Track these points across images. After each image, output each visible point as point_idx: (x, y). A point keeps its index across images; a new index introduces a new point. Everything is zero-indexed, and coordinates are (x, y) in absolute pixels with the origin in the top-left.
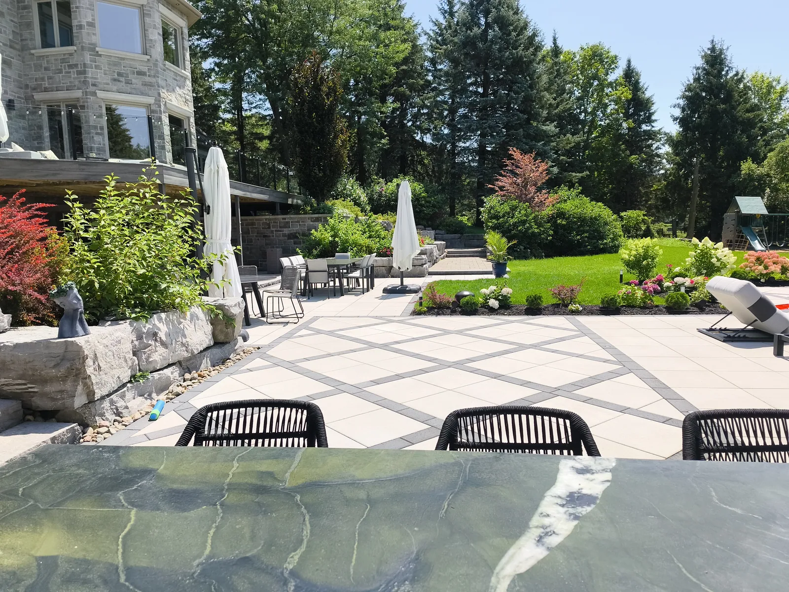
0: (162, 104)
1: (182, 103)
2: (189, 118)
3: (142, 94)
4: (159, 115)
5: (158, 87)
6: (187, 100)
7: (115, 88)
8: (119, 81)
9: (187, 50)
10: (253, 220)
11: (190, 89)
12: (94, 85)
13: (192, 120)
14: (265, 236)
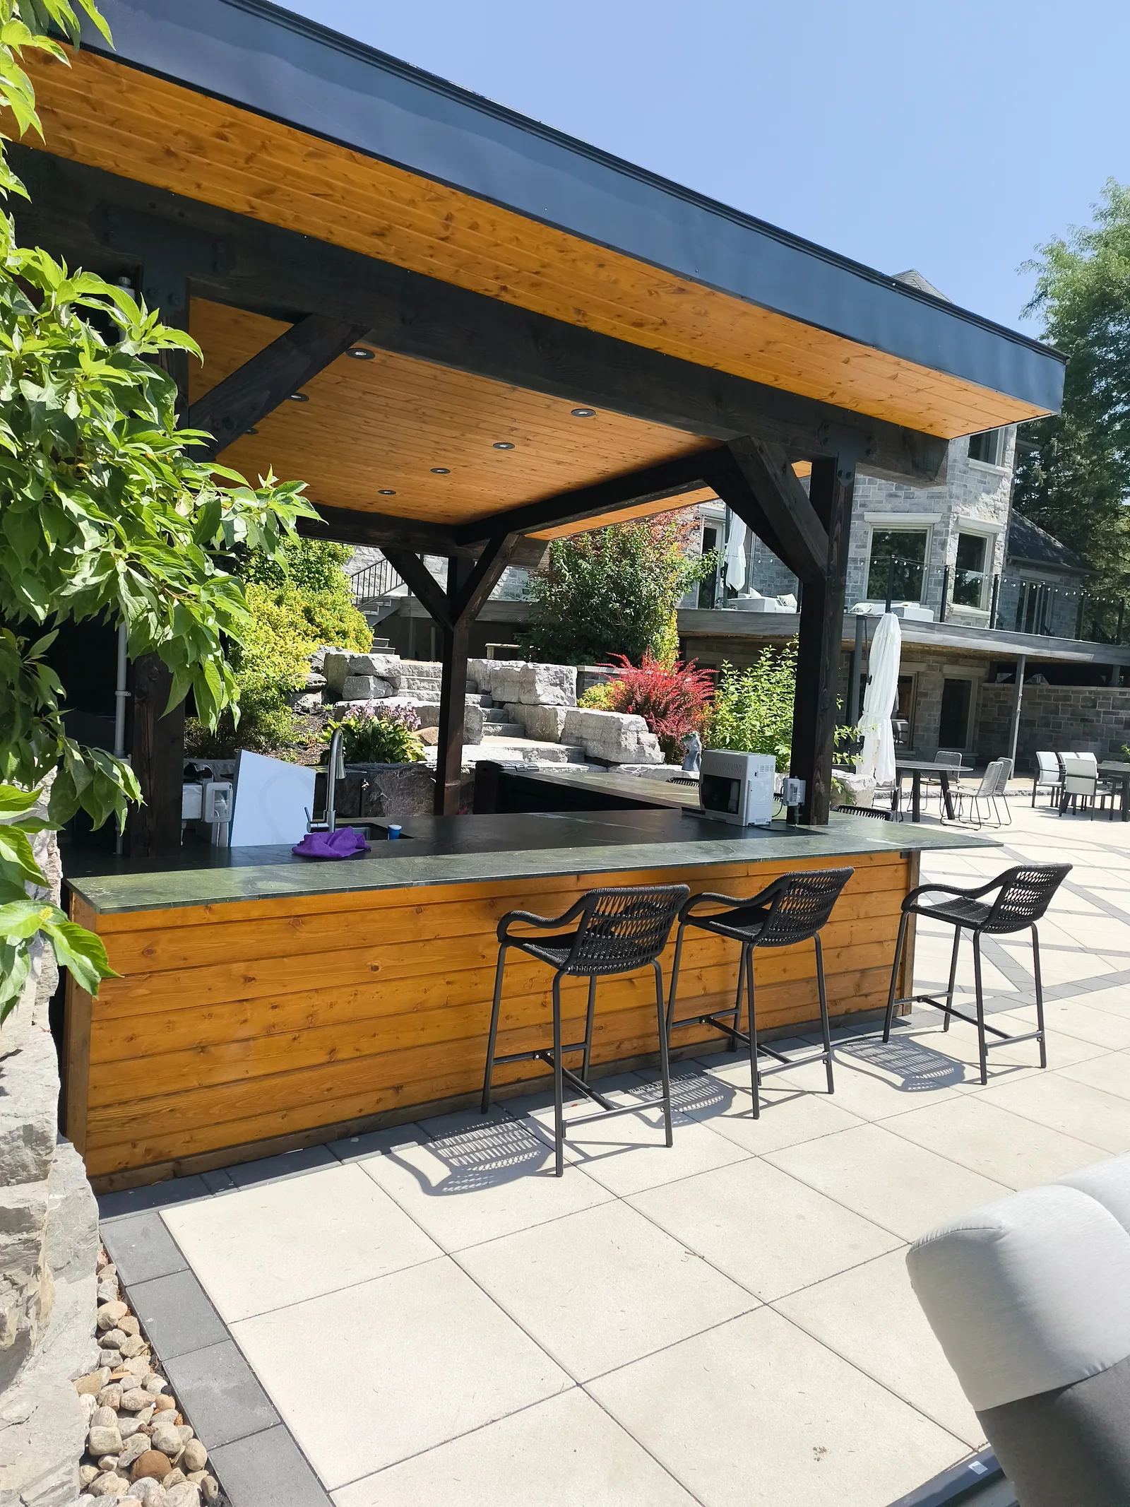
0: (951, 522)
1: (989, 514)
2: (995, 535)
3: (926, 510)
4: (943, 537)
5: (951, 497)
6: (999, 509)
7: (889, 506)
8: (896, 496)
9: (1012, 433)
10: (1068, 691)
11: (1006, 491)
12: (863, 505)
13: (1001, 538)
14: (1083, 720)
